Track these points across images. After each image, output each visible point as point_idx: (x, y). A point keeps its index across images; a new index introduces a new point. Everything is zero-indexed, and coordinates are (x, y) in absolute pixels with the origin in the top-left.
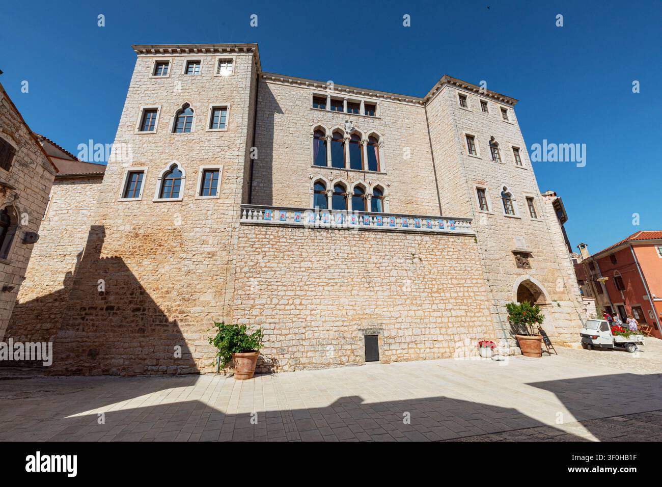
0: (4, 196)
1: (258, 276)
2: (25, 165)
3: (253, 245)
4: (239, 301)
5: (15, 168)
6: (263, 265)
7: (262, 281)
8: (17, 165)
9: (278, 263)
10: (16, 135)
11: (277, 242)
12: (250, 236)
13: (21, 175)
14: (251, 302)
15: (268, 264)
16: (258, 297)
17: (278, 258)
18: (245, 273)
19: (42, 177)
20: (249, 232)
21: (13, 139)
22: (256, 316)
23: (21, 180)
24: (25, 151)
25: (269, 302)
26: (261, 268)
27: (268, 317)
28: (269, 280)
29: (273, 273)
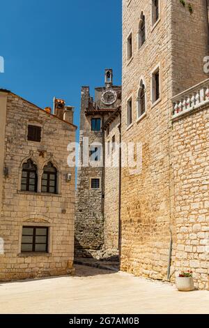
0: (43, 157)
1: (190, 177)
2: (51, 133)
3: (183, 142)
4: (178, 208)
5: (44, 137)
6: (193, 162)
7: (194, 182)
8: (45, 135)
9: (206, 157)
10: (39, 119)
11: (202, 130)
12: (180, 132)
13: (50, 140)
14: (188, 208)
15: (198, 160)
16: (192, 201)
17: (205, 149)
18: (180, 176)
19: (66, 136)
20: (179, 127)
21: (38, 121)
22: (193, 223)
23: (51, 144)
24: (48, 125)
25: (202, 207)
26: (192, 166)
27: (202, 224)
28: (199, 179)
29: (201, 170)
